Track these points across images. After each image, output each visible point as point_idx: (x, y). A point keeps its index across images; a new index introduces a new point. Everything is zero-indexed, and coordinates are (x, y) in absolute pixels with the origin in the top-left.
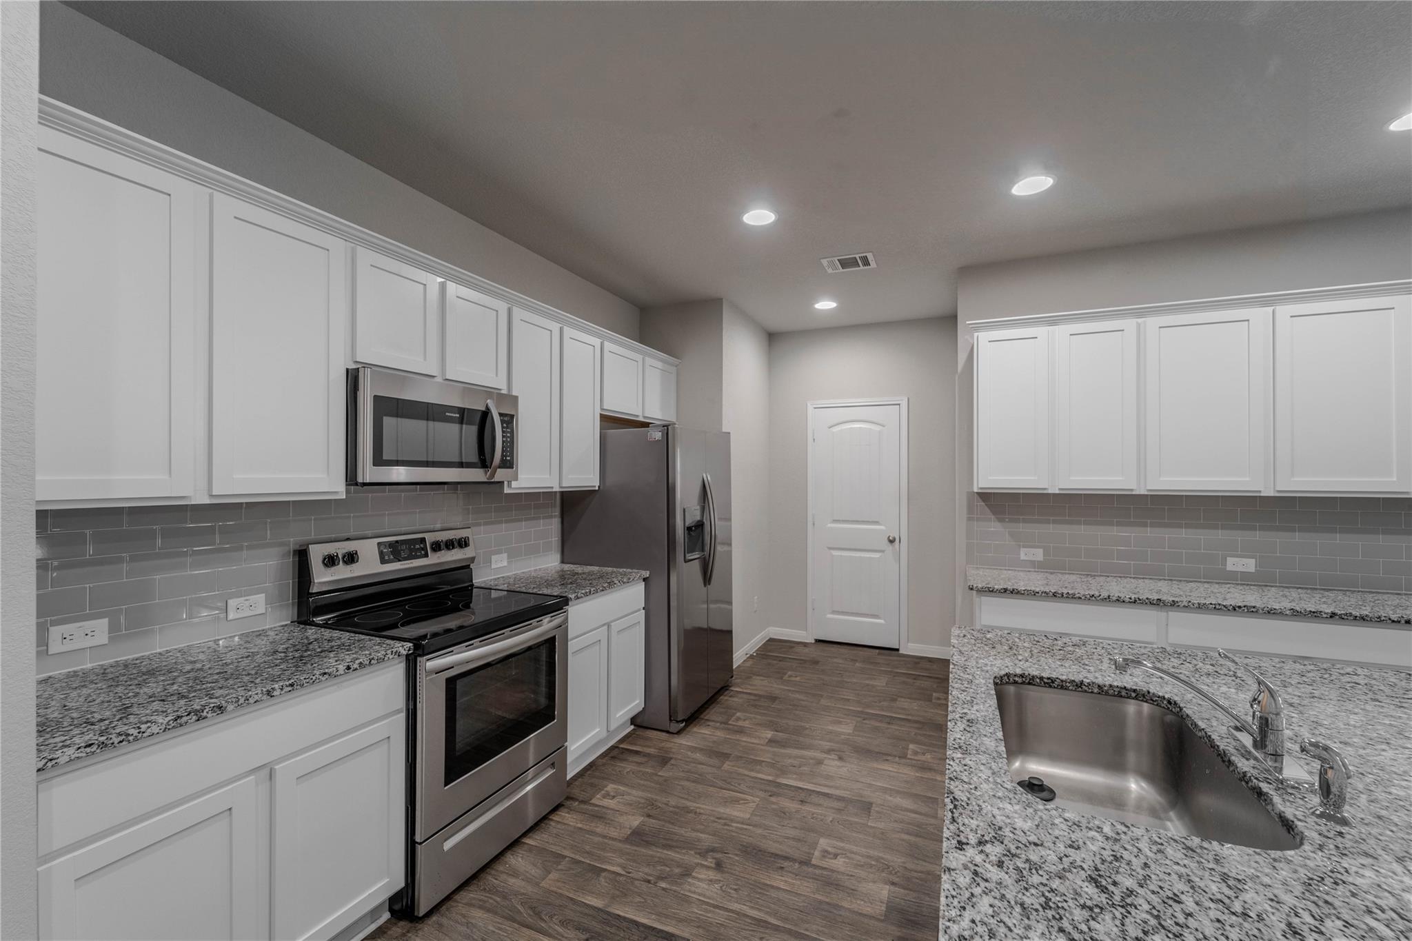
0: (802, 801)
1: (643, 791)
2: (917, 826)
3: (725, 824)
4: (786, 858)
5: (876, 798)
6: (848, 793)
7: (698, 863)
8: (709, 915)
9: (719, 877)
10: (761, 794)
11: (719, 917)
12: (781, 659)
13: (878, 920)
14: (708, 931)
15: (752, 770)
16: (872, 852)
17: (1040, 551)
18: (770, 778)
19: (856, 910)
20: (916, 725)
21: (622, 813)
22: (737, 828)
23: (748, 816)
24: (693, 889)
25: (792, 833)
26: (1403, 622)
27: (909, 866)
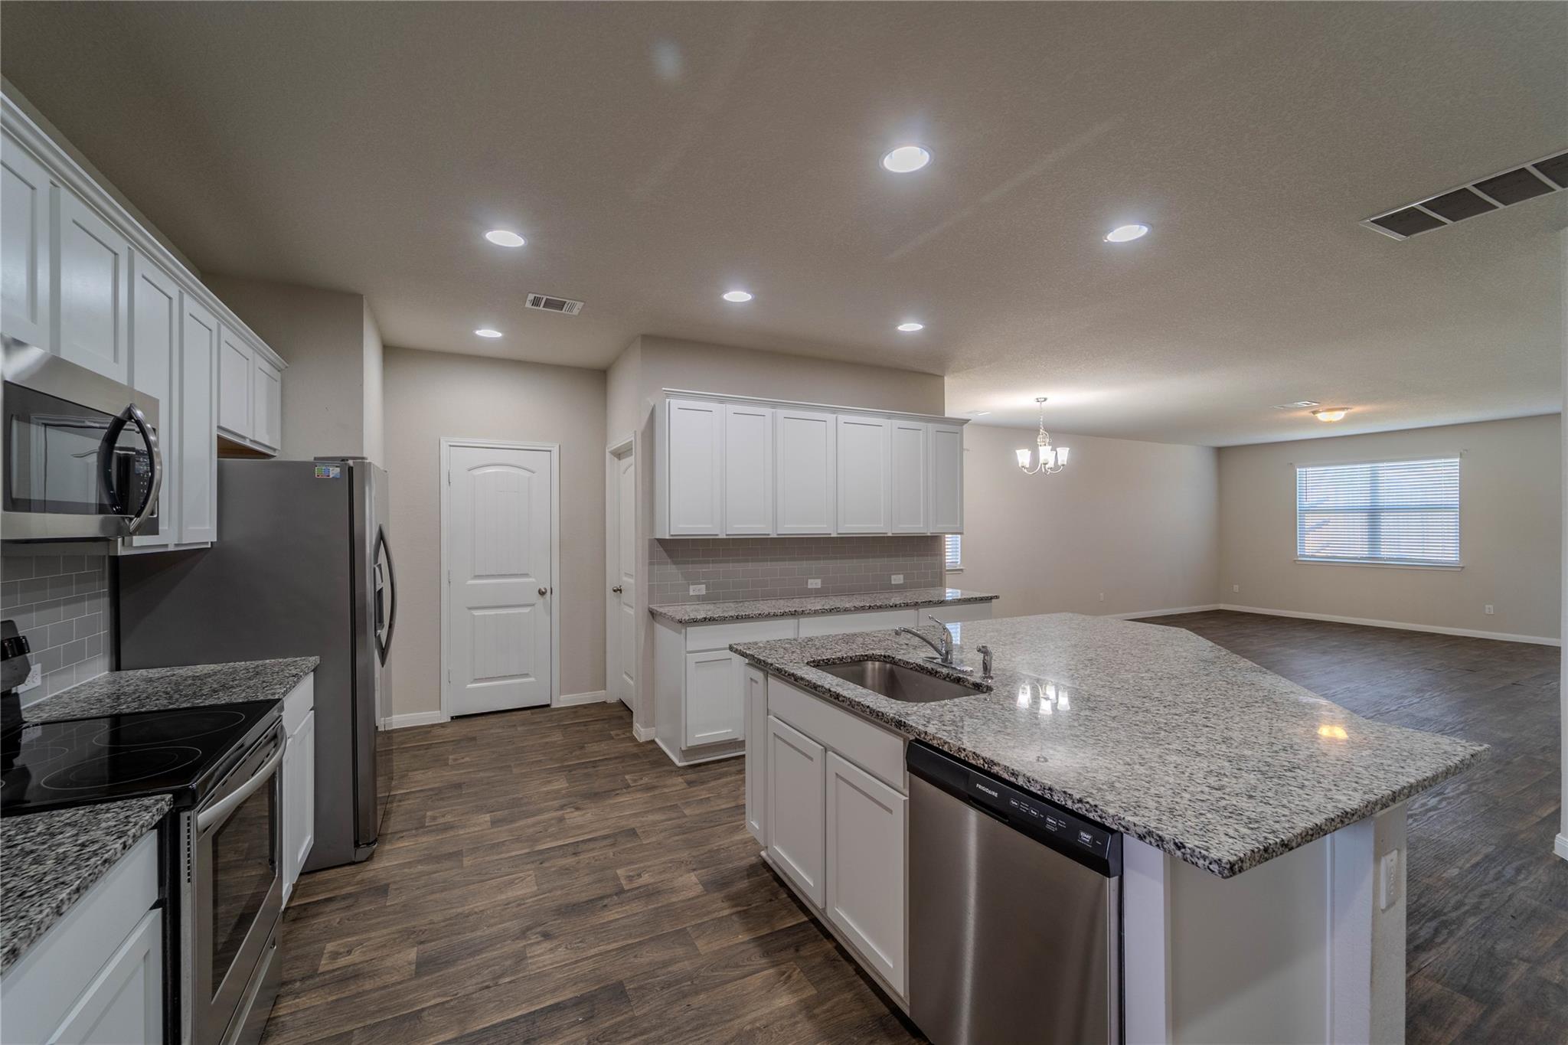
0: (574, 854)
1: (385, 928)
2: (680, 827)
3: (519, 905)
4: (601, 898)
5: (633, 823)
6: (608, 830)
7: (525, 946)
8: (576, 971)
9: (555, 943)
10: (533, 866)
11: (586, 967)
12: (425, 747)
13: (702, 896)
14: (586, 981)
15: (502, 853)
16: (663, 859)
17: (702, 587)
18: (527, 851)
19: (684, 899)
20: (618, 761)
21: (382, 959)
22: (533, 902)
23: (536, 888)
24: (541, 965)
25: (587, 880)
27: (694, 854)
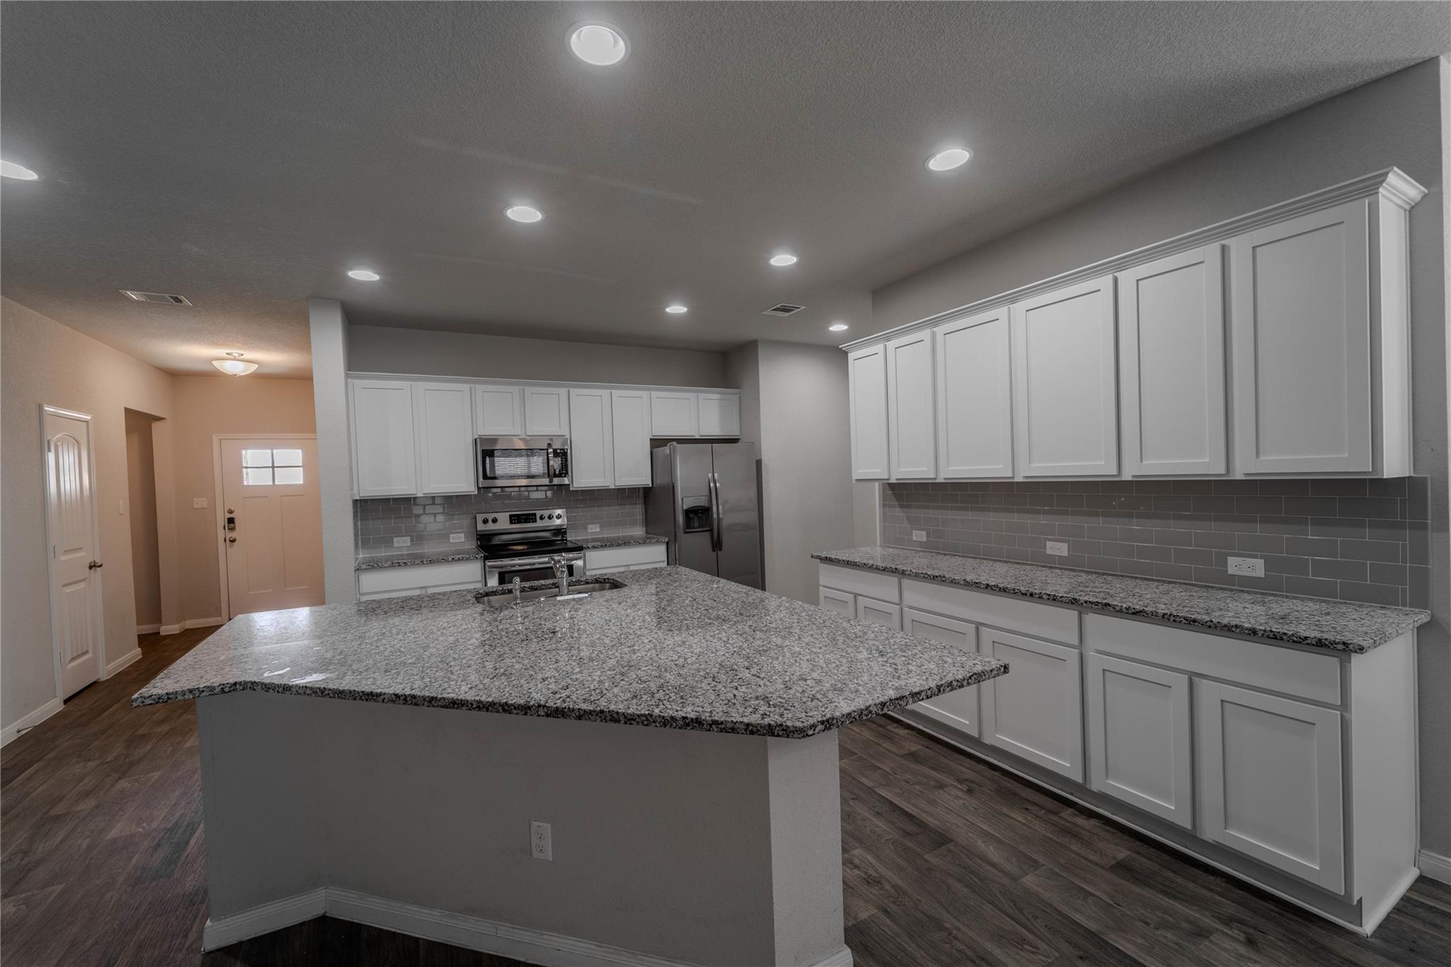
17: (924, 533)
26: (1028, 595)
